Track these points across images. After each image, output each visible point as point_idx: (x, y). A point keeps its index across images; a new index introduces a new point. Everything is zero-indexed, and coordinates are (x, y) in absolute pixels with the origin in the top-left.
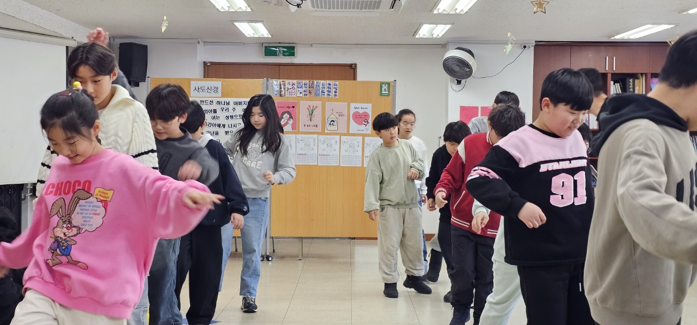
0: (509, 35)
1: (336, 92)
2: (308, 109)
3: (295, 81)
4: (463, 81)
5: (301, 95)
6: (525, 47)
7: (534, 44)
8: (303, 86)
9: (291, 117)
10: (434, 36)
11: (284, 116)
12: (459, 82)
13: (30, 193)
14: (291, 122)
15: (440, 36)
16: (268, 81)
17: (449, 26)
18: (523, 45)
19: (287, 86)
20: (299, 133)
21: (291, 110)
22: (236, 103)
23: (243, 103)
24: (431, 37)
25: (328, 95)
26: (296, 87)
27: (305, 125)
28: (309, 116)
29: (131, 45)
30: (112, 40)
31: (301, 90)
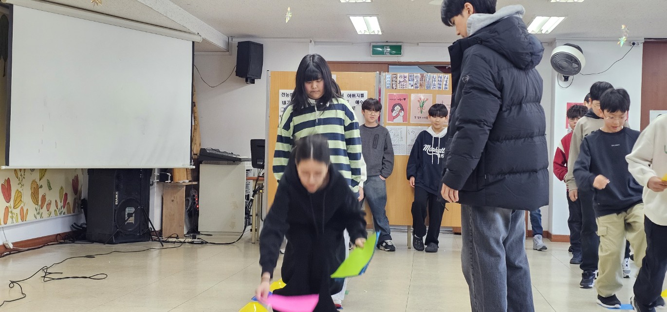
0: (623, 28)
1: (446, 85)
2: (419, 101)
3: (407, 75)
4: (571, 78)
5: (412, 88)
6: (634, 44)
7: (643, 41)
8: (415, 79)
9: (402, 109)
10: (543, 32)
11: (396, 108)
12: (566, 79)
13: (157, 179)
14: (402, 114)
15: (549, 32)
16: (380, 74)
17: (562, 19)
18: (632, 42)
19: (398, 79)
20: (410, 124)
21: (402, 102)
22: (350, 96)
23: (356, 95)
24: (540, 33)
25: (439, 88)
26: (407, 79)
27: (415, 117)
28: (419, 109)
29: (248, 43)
30: (230, 39)
31: (412, 83)
